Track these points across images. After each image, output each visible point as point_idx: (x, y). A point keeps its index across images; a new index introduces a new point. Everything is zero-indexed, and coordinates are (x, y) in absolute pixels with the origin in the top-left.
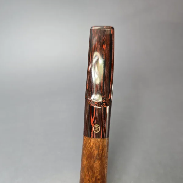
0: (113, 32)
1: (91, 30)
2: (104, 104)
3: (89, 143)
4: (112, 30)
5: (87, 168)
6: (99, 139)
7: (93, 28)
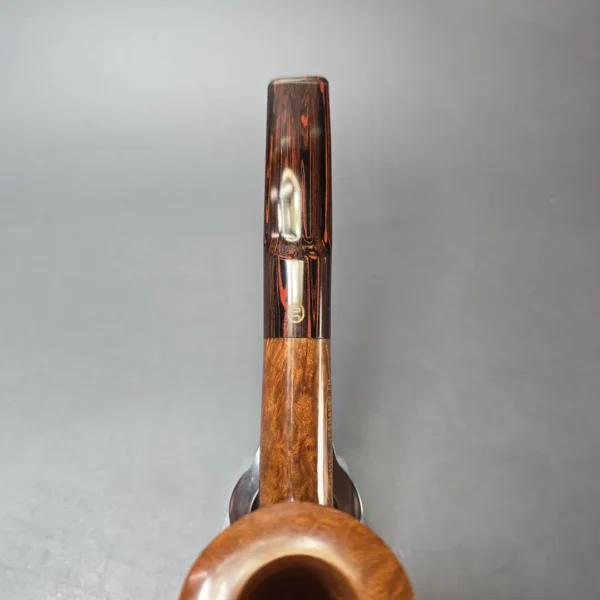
0: (326, 88)
1: (271, 87)
2: (312, 253)
3: (280, 353)
4: (322, 84)
5: (277, 420)
6: (304, 340)
7: (275, 83)
